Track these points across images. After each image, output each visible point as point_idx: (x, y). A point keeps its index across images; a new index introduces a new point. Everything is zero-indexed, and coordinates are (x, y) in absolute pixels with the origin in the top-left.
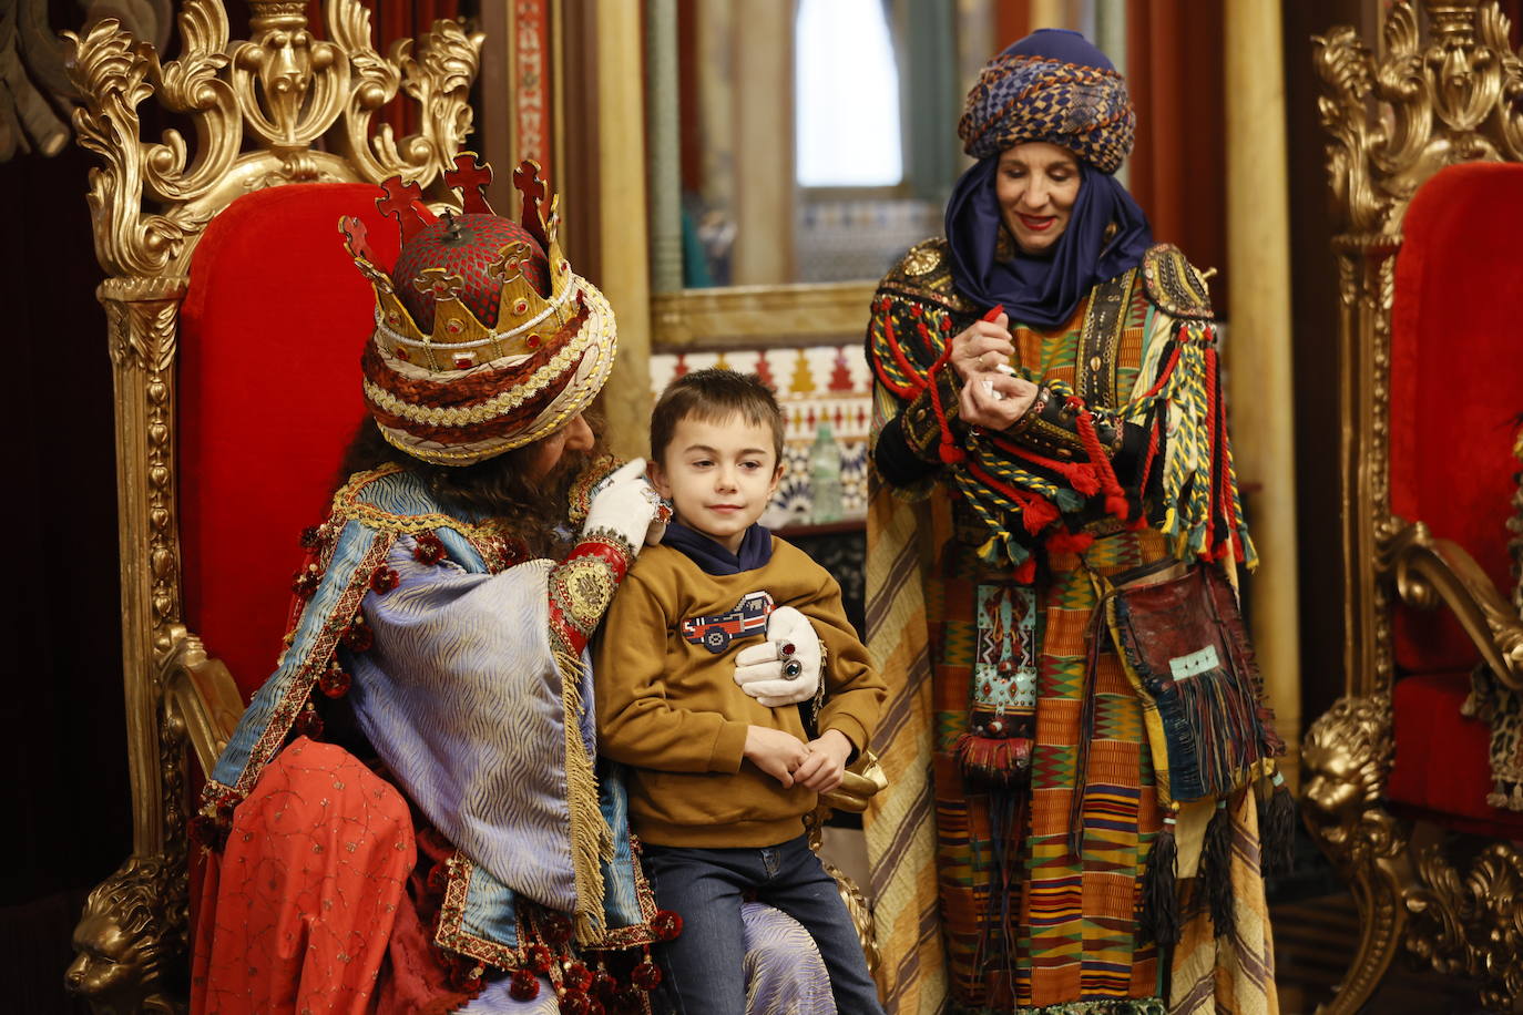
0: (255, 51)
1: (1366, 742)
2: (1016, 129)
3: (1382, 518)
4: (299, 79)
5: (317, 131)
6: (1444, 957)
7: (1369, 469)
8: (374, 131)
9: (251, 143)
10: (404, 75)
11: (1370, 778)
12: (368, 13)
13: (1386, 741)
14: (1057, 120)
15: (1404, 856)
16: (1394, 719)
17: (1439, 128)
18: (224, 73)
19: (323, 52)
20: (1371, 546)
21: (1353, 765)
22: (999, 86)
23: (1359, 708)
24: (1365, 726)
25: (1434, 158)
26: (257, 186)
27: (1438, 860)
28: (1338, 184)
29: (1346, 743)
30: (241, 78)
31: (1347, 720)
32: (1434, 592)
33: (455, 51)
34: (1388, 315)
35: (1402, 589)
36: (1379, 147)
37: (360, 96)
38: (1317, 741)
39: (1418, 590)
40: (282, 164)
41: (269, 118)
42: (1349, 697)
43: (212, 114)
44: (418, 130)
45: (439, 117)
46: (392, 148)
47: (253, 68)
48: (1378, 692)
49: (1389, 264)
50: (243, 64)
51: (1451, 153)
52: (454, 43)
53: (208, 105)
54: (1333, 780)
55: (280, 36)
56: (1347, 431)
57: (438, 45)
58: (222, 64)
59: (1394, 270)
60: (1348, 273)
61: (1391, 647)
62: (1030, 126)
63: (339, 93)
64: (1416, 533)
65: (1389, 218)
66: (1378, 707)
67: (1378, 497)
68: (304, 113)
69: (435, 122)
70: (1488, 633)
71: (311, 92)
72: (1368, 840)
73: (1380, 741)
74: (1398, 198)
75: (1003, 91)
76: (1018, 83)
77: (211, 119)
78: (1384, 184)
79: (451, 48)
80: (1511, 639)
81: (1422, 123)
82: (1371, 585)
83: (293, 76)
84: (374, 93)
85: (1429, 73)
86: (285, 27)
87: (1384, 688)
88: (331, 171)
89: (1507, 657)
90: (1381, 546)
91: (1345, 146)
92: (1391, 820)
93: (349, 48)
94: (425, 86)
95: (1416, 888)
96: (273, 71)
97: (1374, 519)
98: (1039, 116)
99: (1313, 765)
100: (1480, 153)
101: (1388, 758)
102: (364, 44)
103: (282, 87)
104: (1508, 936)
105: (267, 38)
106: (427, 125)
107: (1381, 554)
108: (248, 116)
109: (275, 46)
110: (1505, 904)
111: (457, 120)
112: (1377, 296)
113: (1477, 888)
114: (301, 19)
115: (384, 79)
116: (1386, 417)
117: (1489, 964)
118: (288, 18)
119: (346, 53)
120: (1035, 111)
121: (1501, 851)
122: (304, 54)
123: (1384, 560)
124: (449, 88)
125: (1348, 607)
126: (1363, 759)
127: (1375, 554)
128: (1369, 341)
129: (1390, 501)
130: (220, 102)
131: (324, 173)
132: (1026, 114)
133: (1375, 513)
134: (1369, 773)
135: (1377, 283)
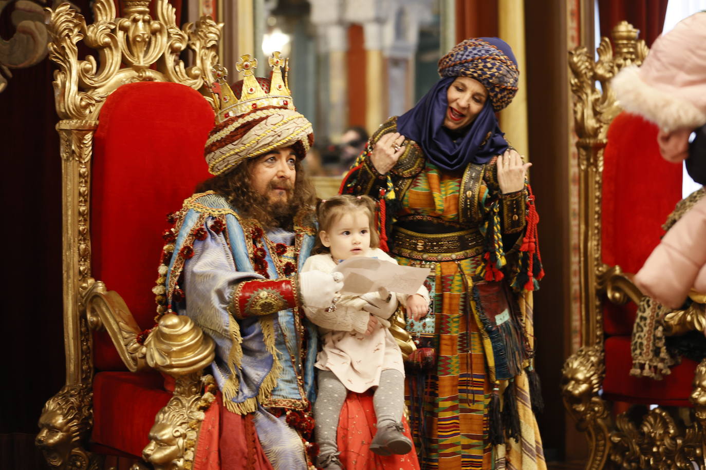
0: (127, 22)
1: (593, 365)
2: (472, 70)
3: (598, 265)
4: (146, 36)
5: (152, 61)
6: (629, 462)
7: (593, 243)
8: (177, 63)
9: (125, 64)
10: (189, 39)
11: (595, 382)
12: (174, 10)
13: (602, 365)
15: (609, 418)
16: (604, 356)
18: (114, 31)
19: (156, 25)
20: (594, 278)
21: (588, 375)
23: (589, 351)
24: (592, 359)
26: (127, 82)
27: (626, 419)
28: (579, 116)
29: (584, 366)
30: (120, 35)
31: (584, 356)
32: (624, 296)
33: (212, 29)
34: (601, 174)
35: (609, 295)
36: (597, 100)
37: (171, 47)
38: (570, 365)
39: (617, 295)
40: (137, 74)
41: (132, 54)
42: (584, 345)
43: (108, 49)
44: (194, 64)
45: (204, 58)
46: (183, 71)
47: (125, 29)
48: (598, 344)
49: (601, 152)
50: (122, 28)
52: (211, 26)
53: (107, 45)
54: (578, 382)
55: (138, 16)
57: (204, 26)
58: (113, 27)
59: (604, 155)
60: (583, 155)
61: (603, 324)
62: (480, 72)
63: (162, 43)
64: (615, 270)
65: (600, 132)
66: (597, 351)
67: (597, 256)
68: (146, 52)
69: (202, 60)
71: (149, 44)
72: (593, 410)
73: (598, 365)
74: (605, 124)
77: (107, 51)
78: (598, 116)
79: (210, 28)
82: (594, 296)
83: (144, 34)
84: (177, 45)
85: (616, 69)
86: (140, 13)
87: (600, 342)
88: (158, 78)
90: (599, 277)
91: (582, 99)
92: (604, 402)
93: (167, 25)
94: (198, 44)
95: (614, 432)
96: (134, 33)
97: (595, 265)
98: (485, 70)
99: (570, 376)
101: (603, 373)
102: (172, 23)
103: (138, 39)
104: (661, 449)
105: (132, 17)
106: (198, 62)
107: (599, 281)
108: (123, 51)
109: (135, 21)
110: (659, 435)
111: (212, 60)
112: (596, 166)
113: (645, 429)
114: (147, 9)
115: (181, 39)
116: (600, 220)
118: (141, 8)
119: (165, 27)
121: (657, 410)
122: (147, 26)
123: (600, 284)
124: (209, 45)
126: (592, 373)
127: (596, 282)
128: (593, 187)
129: (601, 257)
130: (112, 44)
131: (156, 79)
133: (596, 263)
134: (595, 380)
135: (596, 160)
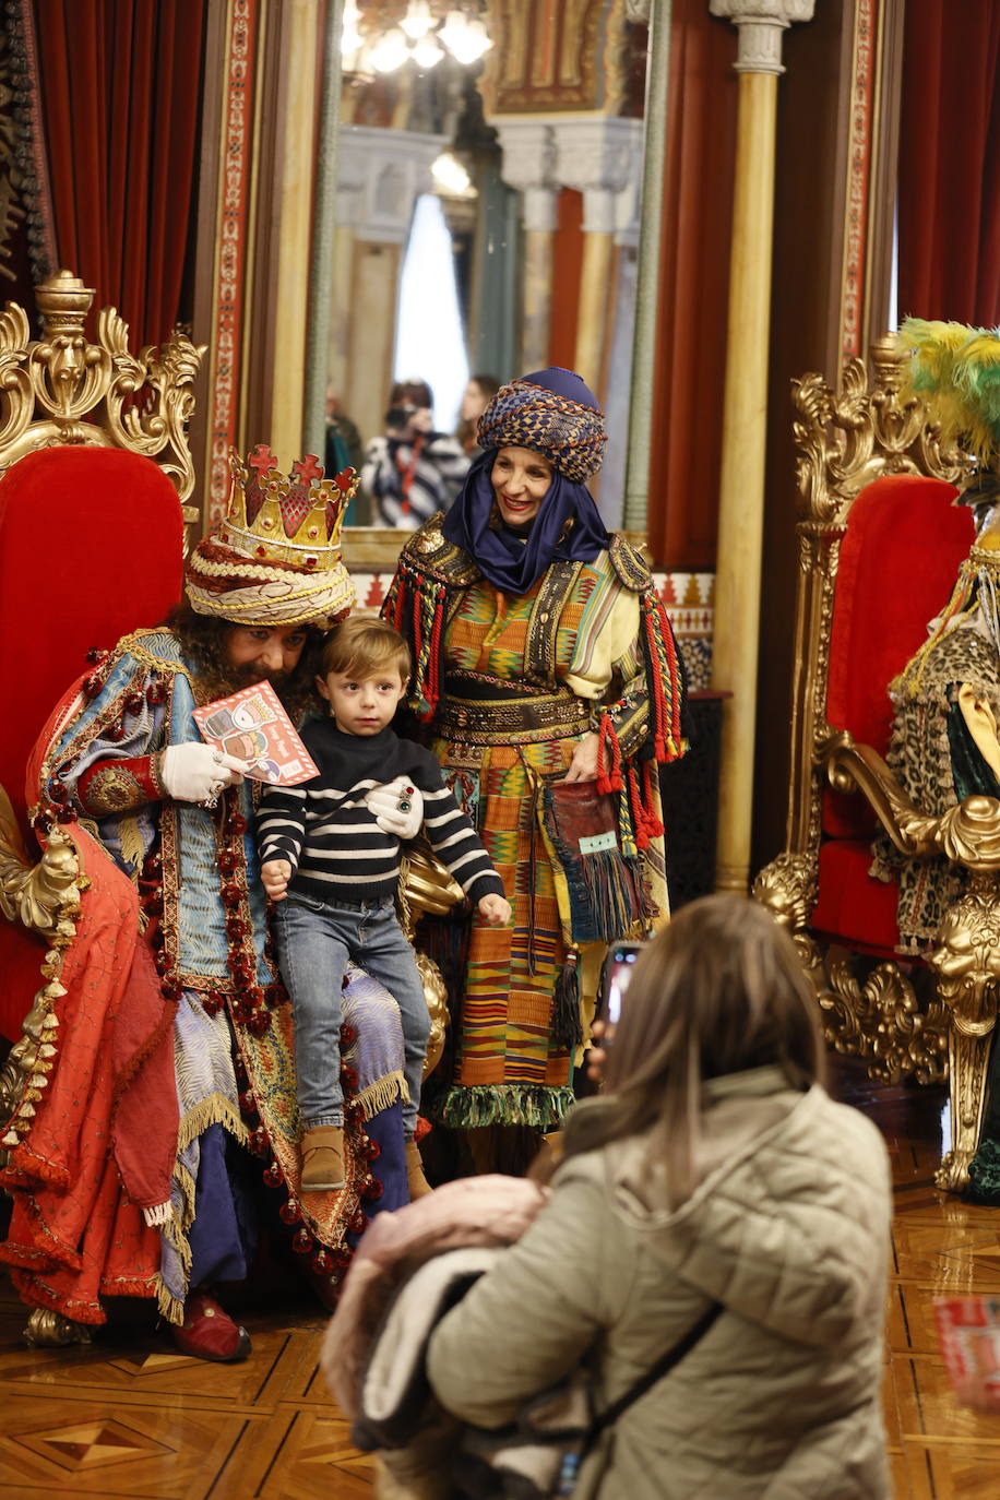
0: (46, 350)
1: (798, 885)
2: (508, 435)
3: (819, 726)
4: (76, 371)
5: (86, 409)
6: (844, 1042)
7: (812, 691)
8: (125, 410)
9: (40, 415)
10: (149, 372)
11: (799, 912)
12: (127, 326)
13: (813, 886)
14: (538, 435)
15: (820, 968)
16: (819, 871)
17: (878, 449)
18: (24, 364)
19: (94, 353)
20: (811, 746)
21: (788, 901)
22: (505, 401)
23: (795, 861)
24: (799, 874)
25: (873, 473)
26: (42, 446)
27: (845, 973)
28: (803, 485)
29: (784, 885)
30: (36, 368)
31: (786, 869)
32: (854, 781)
33: (186, 357)
34: (833, 581)
35: (831, 778)
36: (835, 461)
37: (117, 386)
38: (764, 883)
39: (842, 779)
40: (59, 430)
41: (53, 397)
42: (788, 852)
43: (14, 392)
44: (156, 410)
45: (171, 403)
46: (137, 422)
47: (44, 361)
48: (809, 850)
49: (836, 544)
50: (38, 358)
51: (886, 468)
52: (186, 351)
53: (12, 387)
55: (65, 340)
56: (799, 662)
57: (174, 352)
58: (23, 358)
59: (839, 549)
60: (806, 548)
61: (821, 818)
62: (518, 435)
63: (103, 381)
64: (843, 738)
65: (838, 512)
66: (808, 861)
67: (818, 710)
68: (77, 395)
69: (168, 407)
70: (890, 813)
71: (83, 380)
73: (808, 886)
74: (845, 498)
75: (507, 405)
76: (517, 402)
77: (13, 396)
78: (836, 487)
79: (183, 355)
80: (906, 819)
81: (866, 444)
82: (809, 774)
83: (73, 368)
84: (128, 384)
85: (873, 409)
86: (68, 334)
87: (814, 847)
88: (94, 437)
89: (902, 831)
90: (818, 746)
91: (810, 458)
92: (813, 942)
93: (112, 351)
94: (163, 381)
95: (828, 991)
96: (58, 365)
97: (815, 726)
98: (525, 429)
100: (906, 470)
101: (812, 898)
102: (123, 349)
103: (64, 376)
104: (890, 1029)
105: (55, 341)
106: (162, 408)
107: (817, 752)
108: (39, 395)
109: (61, 347)
110: (890, 1007)
111: (185, 405)
112: (827, 570)
113: (870, 994)
114: (81, 329)
115: (136, 374)
116: (827, 654)
117: (875, 1048)
118: (71, 328)
119: (110, 354)
120: (523, 424)
121: (890, 968)
122: (80, 354)
123: (819, 757)
124: (180, 383)
125: (791, 788)
126: (796, 897)
127: (814, 751)
128: (817, 597)
129: (826, 713)
130: (20, 385)
131: (89, 439)
132: (516, 424)
133: (815, 722)
134: (799, 908)
135: (826, 559)
